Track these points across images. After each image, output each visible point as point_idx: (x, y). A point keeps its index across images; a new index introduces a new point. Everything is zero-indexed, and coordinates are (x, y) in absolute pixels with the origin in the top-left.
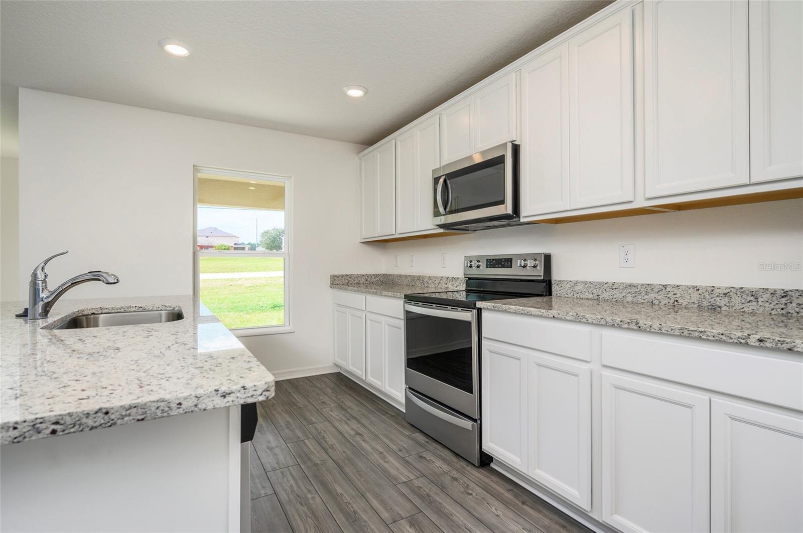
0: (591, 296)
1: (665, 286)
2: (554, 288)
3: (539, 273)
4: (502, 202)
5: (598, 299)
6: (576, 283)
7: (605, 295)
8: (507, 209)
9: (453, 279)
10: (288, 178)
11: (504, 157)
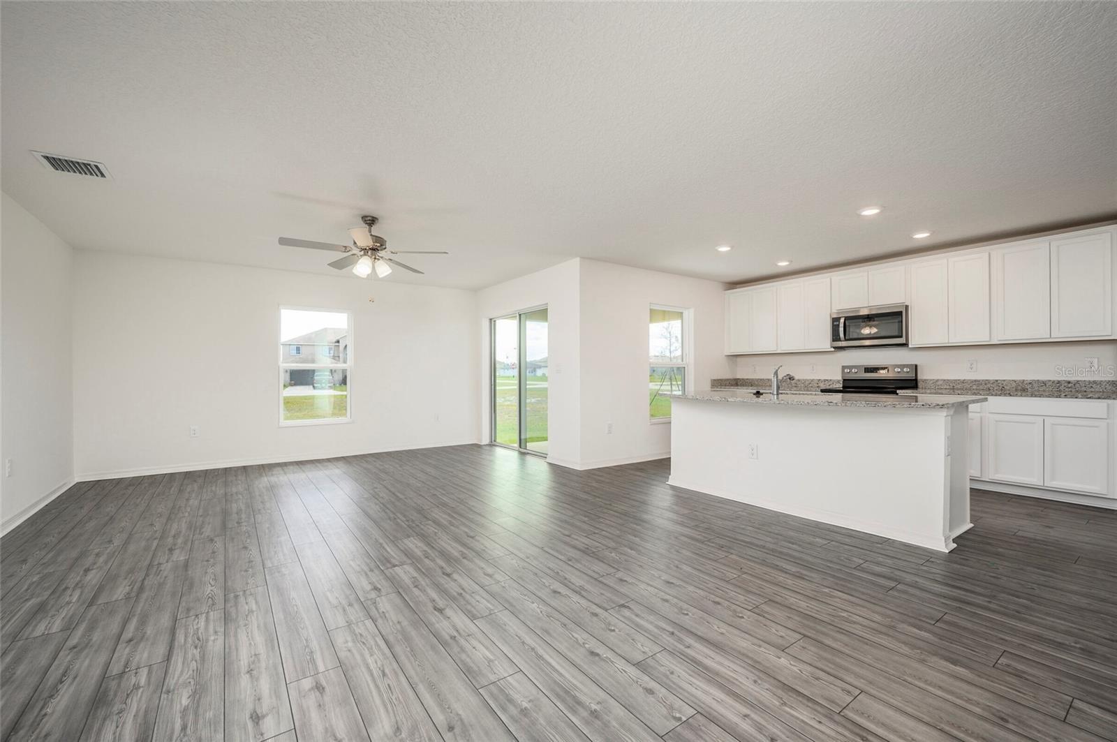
0: (948, 387)
1: (997, 381)
2: (920, 385)
3: (912, 376)
4: (901, 337)
5: (953, 389)
6: (938, 380)
7: (959, 387)
8: (902, 341)
9: (825, 380)
10: (688, 308)
11: (901, 312)
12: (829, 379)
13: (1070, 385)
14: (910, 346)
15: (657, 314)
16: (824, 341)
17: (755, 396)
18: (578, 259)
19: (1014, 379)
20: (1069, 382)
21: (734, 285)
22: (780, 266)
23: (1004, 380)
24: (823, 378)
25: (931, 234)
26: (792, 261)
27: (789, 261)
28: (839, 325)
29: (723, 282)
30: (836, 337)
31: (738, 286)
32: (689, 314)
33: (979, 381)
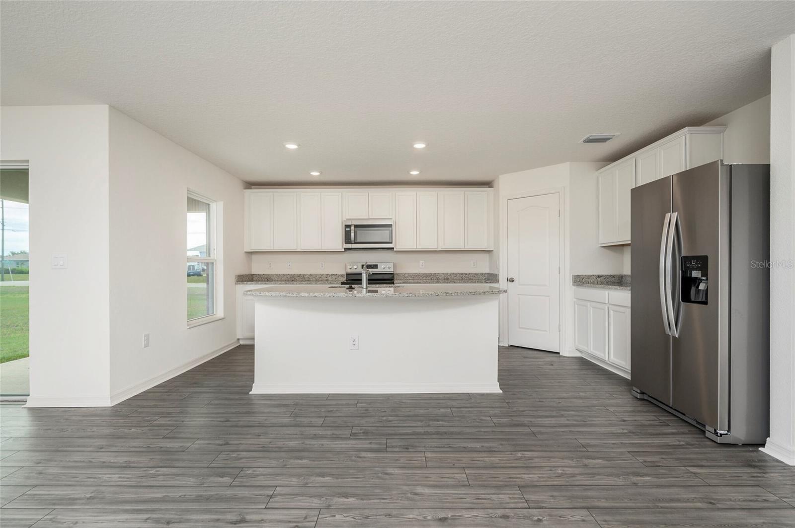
0: (411, 278)
1: (435, 273)
2: (395, 277)
4: (392, 243)
5: (414, 279)
6: (405, 274)
7: (416, 278)
8: (392, 246)
9: (332, 275)
10: (215, 201)
11: (392, 225)
12: (335, 273)
13: (467, 275)
14: (395, 250)
15: (194, 204)
16: (336, 242)
17: (348, 290)
18: (108, 106)
19: (443, 272)
20: (466, 274)
21: (250, 185)
22: (312, 175)
23: (439, 273)
24: (330, 272)
25: (420, 173)
26: (322, 173)
27: (320, 172)
28: (350, 231)
29: (245, 182)
30: (348, 240)
31: (253, 187)
32: (217, 208)
33: (426, 274)
